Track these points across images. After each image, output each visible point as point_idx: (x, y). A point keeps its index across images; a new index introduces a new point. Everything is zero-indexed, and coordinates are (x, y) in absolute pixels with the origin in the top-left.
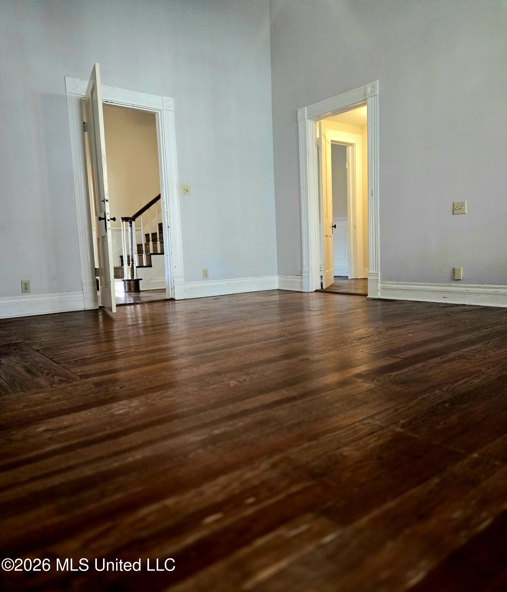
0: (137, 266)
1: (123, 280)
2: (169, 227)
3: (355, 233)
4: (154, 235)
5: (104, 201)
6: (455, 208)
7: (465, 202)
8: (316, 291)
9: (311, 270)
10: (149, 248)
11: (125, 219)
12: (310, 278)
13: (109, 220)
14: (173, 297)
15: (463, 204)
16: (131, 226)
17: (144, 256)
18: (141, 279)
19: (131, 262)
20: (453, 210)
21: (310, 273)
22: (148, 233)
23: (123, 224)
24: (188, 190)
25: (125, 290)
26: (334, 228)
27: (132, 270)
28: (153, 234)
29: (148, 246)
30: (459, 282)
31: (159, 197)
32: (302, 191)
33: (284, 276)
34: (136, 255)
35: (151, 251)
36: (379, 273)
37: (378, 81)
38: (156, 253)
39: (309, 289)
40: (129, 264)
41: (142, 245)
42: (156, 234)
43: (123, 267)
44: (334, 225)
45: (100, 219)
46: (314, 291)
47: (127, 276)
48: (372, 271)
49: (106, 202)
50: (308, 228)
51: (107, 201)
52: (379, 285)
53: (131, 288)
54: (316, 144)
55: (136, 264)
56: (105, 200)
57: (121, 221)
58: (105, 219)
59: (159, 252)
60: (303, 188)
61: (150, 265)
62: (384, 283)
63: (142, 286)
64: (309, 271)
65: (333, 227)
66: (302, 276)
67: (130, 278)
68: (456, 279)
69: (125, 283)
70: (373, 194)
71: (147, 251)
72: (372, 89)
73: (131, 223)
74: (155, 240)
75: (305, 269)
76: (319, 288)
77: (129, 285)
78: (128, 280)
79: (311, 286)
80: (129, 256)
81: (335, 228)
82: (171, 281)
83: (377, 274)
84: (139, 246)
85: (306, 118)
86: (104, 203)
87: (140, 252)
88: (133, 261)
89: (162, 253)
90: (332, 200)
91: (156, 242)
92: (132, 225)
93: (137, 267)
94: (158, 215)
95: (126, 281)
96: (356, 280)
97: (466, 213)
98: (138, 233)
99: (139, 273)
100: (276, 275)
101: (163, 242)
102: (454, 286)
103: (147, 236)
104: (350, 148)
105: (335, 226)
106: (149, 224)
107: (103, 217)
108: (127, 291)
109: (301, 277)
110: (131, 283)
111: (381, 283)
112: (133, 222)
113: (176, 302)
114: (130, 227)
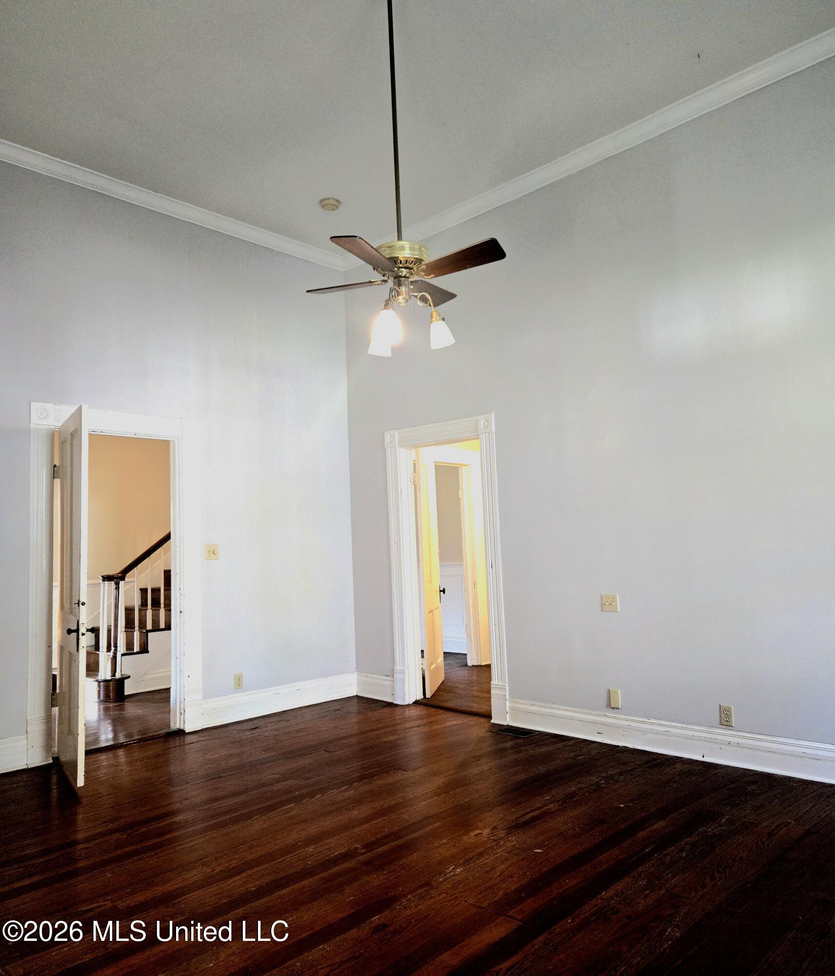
0: (122, 653)
1: (97, 681)
2: (181, 612)
3: (475, 593)
4: (156, 591)
5: (78, 603)
6: (603, 603)
7: (616, 596)
8: (416, 703)
9: (408, 668)
10: (146, 617)
11: (107, 578)
12: (406, 682)
13: (83, 634)
14: (182, 726)
15: (614, 599)
16: (117, 588)
17: (136, 635)
18: (129, 677)
19: (113, 648)
20: (602, 605)
21: (406, 675)
22: (146, 587)
23: (104, 586)
24: (215, 552)
25: (99, 697)
26: (442, 593)
27: (114, 662)
28: (153, 590)
29: (143, 612)
30: (616, 711)
31: (168, 537)
32: (393, 547)
33: (366, 674)
34: (122, 633)
35: (149, 626)
36: (507, 685)
37: (493, 414)
38: (156, 629)
39: (404, 699)
40: (109, 649)
41: (134, 610)
42: (159, 590)
43: (98, 652)
44: (442, 589)
45: (70, 631)
46: (413, 703)
47: (105, 673)
48: (497, 682)
49: (81, 605)
50: (401, 596)
51: (83, 604)
52: (508, 704)
53: (110, 694)
54: (412, 480)
55: (122, 648)
56: (80, 603)
57: (101, 581)
58: (77, 631)
59: (162, 626)
60: (393, 543)
61: (144, 649)
62: (515, 702)
63: (129, 689)
64: (404, 671)
65: (441, 591)
66: (393, 677)
67: (109, 678)
68: (612, 706)
69: (99, 686)
70: (494, 566)
71: (143, 624)
72: (486, 424)
73: (117, 584)
74: (156, 604)
75: (398, 667)
76: (420, 696)
77: (107, 688)
78: (106, 681)
79: (407, 694)
80: (111, 630)
81: (444, 593)
82: (180, 700)
83: (504, 687)
84: (129, 611)
85: (397, 445)
86: (79, 606)
87: (129, 624)
88: (116, 647)
89: (168, 627)
90: (438, 551)
91: (158, 609)
92: (119, 587)
93: (123, 655)
94: (164, 555)
95: (102, 683)
96: (480, 667)
97: (619, 611)
98: (128, 586)
99: (126, 665)
100: (353, 673)
101: (170, 610)
102: (611, 717)
103: (144, 591)
104: (464, 468)
105: (444, 591)
106: (148, 571)
107: (74, 628)
108: (102, 698)
109: (391, 678)
110: (109, 686)
111: (510, 701)
112: (122, 583)
113: (189, 739)
114: (115, 590)
